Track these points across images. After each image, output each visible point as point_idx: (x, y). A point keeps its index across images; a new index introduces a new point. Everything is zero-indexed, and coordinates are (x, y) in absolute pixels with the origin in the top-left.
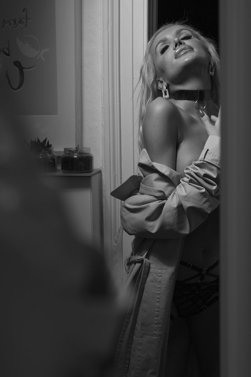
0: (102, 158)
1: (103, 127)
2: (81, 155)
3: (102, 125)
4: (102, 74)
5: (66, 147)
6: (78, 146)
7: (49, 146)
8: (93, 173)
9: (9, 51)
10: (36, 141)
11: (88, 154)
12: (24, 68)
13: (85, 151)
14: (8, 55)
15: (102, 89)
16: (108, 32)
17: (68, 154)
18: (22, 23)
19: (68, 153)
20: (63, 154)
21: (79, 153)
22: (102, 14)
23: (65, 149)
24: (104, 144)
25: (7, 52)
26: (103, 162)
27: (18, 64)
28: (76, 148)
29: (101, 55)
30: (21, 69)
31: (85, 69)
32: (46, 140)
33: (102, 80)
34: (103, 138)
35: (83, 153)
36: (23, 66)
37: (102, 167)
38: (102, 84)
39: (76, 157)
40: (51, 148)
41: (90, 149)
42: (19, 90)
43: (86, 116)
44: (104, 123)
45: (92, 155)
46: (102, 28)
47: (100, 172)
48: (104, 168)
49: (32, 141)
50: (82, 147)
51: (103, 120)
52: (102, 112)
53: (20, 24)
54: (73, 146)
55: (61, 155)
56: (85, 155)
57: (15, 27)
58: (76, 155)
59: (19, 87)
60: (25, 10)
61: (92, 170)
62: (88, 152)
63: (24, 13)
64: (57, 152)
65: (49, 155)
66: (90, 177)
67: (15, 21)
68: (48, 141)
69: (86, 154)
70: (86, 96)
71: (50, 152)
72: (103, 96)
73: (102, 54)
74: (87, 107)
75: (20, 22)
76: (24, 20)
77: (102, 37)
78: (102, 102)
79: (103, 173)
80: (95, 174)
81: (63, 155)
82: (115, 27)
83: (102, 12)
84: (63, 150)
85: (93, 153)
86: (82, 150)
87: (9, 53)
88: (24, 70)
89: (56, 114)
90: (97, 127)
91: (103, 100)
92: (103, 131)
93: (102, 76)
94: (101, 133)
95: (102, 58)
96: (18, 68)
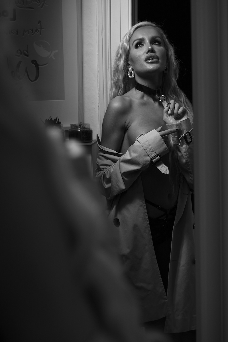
0: (99, 131)
1: (99, 108)
2: (83, 129)
3: (99, 107)
4: (98, 68)
5: (72, 123)
6: (81, 122)
7: (59, 123)
8: (93, 142)
9: (28, 53)
10: (50, 119)
11: (89, 128)
12: (39, 65)
13: (87, 126)
14: (28, 56)
15: (98, 79)
16: (102, 37)
17: (74, 129)
18: (38, 31)
19: (73, 127)
20: (70, 128)
21: (82, 128)
22: (97, 24)
23: (71, 125)
24: (100, 121)
25: (27, 53)
27: (35, 62)
28: (80, 124)
29: (97, 55)
30: (37, 66)
31: (85, 65)
32: (57, 118)
33: (98, 73)
34: (99, 115)
35: (85, 128)
36: (38, 64)
38: (98, 76)
39: (80, 131)
40: (61, 124)
41: (90, 125)
42: (35, 81)
43: (86, 100)
44: (100, 105)
46: (98, 34)
49: (46, 119)
50: (83, 123)
51: (99, 103)
52: (98, 97)
53: (36, 32)
54: (76, 123)
55: (68, 129)
57: (32, 35)
58: (79, 129)
59: (36, 79)
60: (40, 22)
61: (92, 140)
62: (89, 127)
63: (39, 24)
64: (65, 128)
65: (59, 130)
66: (91, 145)
67: (32, 30)
68: (59, 119)
69: (87, 128)
70: (86, 86)
71: (60, 127)
72: (99, 85)
73: (98, 53)
74: (86, 93)
75: (36, 31)
76: (39, 30)
77: (98, 41)
78: (98, 89)
81: (70, 130)
82: (107, 33)
83: (97, 22)
84: (70, 126)
85: (92, 128)
86: (84, 126)
87: (28, 54)
88: (39, 67)
89: (64, 99)
90: (94, 108)
91: (99, 88)
92: (99, 111)
93: (98, 70)
94: (98, 113)
95: (98, 57)
96: (34, 66)
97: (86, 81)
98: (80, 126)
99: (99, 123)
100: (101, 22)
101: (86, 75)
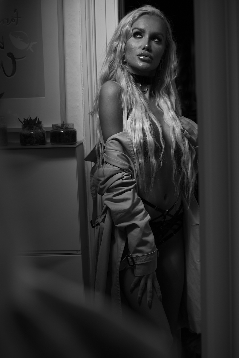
0: (84, 132)
1: (84, 106)
2: (66, 130)
3: (83, 104)
4: (82, 62)
5: (54, 123)
6: (64, 122)
7: (40, 123)
8: (77, 144)
10: (29, 119)
11: (72, 129)
12: (16, 59)
13: (70, 127)
14: (3, 48)
15: (82, 74)
16: (86, 27)
17: (56, 129)
18: (14, 21)
19: (56, 128)
20: (52, 129)
21: (65, 128)
23: (53, 125)
24: (85, 120)
25: (2, 46)
26: (85, 136)
27: (11, 55)
28: (62, 124)
29: (80, 46)
30: (14, 59)
31: (67, 58)
32: (37, 118)
33: (82, 66)
34: (84, 114)
35: (68, 128)
36: (15, 57)
37: (84, 140)
38: (82, 70)
39: (62, 131)
40: (41, 125)
41: (74, 125)
42: (12, 77)
43: (69, 97)
45: (75, 129)
46: (81, 24)
47: (82, 144)
48: (85, 140)
49: (25, 119)
50: (66, 123)
51: (83, 100)
52: (82, 93)
53: (12, 22)
54: (59, 123)
55: (50, 130)
56: (70, 130)
57: (8, 25)
58: (62, 130)
59: (12, 74)
60: (16, 11)
61: (76, 142)
62: (72, 127)
63: (15, 13)
64: (46, 128)
65: (40, 131)
66: (76, 147)
67: (8, 20)
68: (39, 119)
69: (70, 128)
70: (68, 81)
71: (41, 128)
72: (82, 80)
73: (81, 45)
74: (69, 89)
75: (12, 20)
76: (16, 19)
77: (81, 31)
78: (82, 85)
79: (85, 145)
80: (79, 145)
81: (51, 130)
82: (91, 23)
83: (80, 11)
84: (51, 126)
85: (76, 128)
86: (67, 126)
87: (3, 46)
88: (16, 60)
89: (44, 96)
90: (78, 106)
91: (83, 83)
92: (84, 109)
93: (82, 63)
94: (82, 111)
95: (81, 49)
96: (11, 59)
97: (68, 76)
98: (62, 127)
99: (84, 122)
100: (85, 10)
101: (68, 69)
